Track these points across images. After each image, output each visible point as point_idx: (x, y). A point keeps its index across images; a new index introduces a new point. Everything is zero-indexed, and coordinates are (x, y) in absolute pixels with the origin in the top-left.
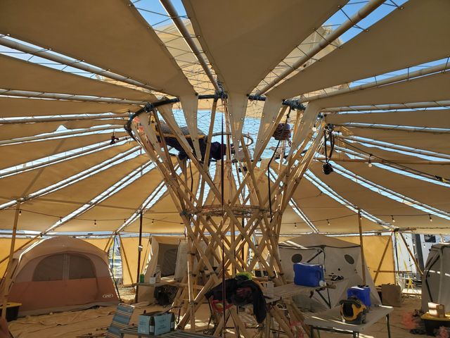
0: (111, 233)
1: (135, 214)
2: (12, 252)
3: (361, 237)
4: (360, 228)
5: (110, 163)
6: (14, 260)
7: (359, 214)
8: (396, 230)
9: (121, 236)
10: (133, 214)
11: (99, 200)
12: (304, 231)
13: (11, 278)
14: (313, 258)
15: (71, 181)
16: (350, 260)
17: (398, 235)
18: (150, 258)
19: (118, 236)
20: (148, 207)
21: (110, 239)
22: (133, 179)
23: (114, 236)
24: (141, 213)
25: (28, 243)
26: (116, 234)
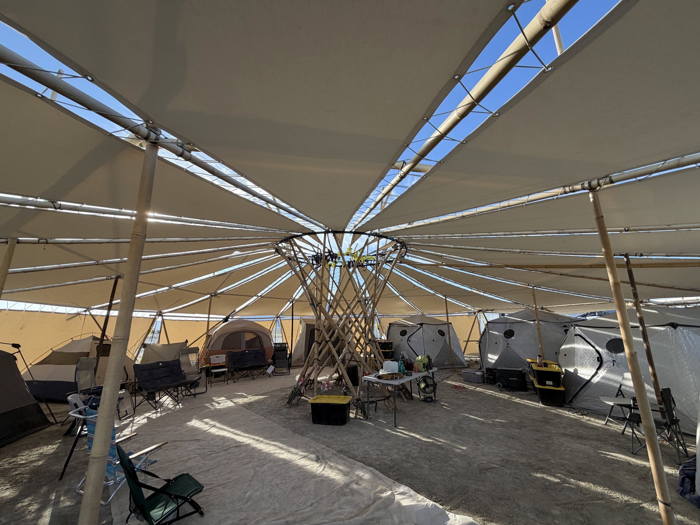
0: (274, 316)
1: (289, 303)
2: (208, 330)
3: (448, 316)
4: (447, 310)
5: (268, 270)
6: (209, 336)
7: (446, 299)
8: (479, 311)
9: (281, 319)
10: (287, 302)
11: (263, 294)
12: (413, 313)
13: (208, 348)
14: (415, 332)
15: (243, 282)
16: (442, 333)
17: (481, 314)
18: (301, 332)
19: (279, 318)
20: (297, 298)
21: (273, 320)
22: (284, 279)
23: (276, 319)
24: (292, 302)
25: (217, 324)
26: (277, 317)
